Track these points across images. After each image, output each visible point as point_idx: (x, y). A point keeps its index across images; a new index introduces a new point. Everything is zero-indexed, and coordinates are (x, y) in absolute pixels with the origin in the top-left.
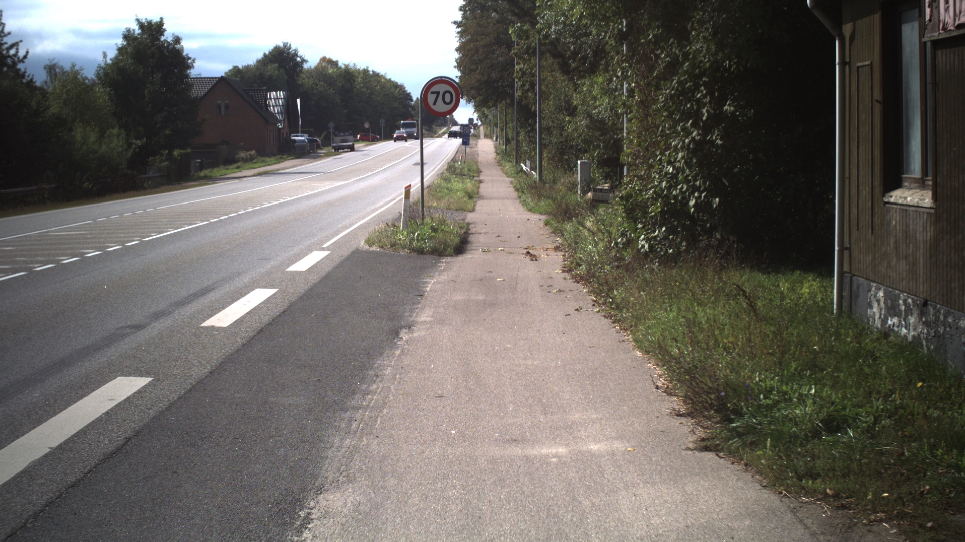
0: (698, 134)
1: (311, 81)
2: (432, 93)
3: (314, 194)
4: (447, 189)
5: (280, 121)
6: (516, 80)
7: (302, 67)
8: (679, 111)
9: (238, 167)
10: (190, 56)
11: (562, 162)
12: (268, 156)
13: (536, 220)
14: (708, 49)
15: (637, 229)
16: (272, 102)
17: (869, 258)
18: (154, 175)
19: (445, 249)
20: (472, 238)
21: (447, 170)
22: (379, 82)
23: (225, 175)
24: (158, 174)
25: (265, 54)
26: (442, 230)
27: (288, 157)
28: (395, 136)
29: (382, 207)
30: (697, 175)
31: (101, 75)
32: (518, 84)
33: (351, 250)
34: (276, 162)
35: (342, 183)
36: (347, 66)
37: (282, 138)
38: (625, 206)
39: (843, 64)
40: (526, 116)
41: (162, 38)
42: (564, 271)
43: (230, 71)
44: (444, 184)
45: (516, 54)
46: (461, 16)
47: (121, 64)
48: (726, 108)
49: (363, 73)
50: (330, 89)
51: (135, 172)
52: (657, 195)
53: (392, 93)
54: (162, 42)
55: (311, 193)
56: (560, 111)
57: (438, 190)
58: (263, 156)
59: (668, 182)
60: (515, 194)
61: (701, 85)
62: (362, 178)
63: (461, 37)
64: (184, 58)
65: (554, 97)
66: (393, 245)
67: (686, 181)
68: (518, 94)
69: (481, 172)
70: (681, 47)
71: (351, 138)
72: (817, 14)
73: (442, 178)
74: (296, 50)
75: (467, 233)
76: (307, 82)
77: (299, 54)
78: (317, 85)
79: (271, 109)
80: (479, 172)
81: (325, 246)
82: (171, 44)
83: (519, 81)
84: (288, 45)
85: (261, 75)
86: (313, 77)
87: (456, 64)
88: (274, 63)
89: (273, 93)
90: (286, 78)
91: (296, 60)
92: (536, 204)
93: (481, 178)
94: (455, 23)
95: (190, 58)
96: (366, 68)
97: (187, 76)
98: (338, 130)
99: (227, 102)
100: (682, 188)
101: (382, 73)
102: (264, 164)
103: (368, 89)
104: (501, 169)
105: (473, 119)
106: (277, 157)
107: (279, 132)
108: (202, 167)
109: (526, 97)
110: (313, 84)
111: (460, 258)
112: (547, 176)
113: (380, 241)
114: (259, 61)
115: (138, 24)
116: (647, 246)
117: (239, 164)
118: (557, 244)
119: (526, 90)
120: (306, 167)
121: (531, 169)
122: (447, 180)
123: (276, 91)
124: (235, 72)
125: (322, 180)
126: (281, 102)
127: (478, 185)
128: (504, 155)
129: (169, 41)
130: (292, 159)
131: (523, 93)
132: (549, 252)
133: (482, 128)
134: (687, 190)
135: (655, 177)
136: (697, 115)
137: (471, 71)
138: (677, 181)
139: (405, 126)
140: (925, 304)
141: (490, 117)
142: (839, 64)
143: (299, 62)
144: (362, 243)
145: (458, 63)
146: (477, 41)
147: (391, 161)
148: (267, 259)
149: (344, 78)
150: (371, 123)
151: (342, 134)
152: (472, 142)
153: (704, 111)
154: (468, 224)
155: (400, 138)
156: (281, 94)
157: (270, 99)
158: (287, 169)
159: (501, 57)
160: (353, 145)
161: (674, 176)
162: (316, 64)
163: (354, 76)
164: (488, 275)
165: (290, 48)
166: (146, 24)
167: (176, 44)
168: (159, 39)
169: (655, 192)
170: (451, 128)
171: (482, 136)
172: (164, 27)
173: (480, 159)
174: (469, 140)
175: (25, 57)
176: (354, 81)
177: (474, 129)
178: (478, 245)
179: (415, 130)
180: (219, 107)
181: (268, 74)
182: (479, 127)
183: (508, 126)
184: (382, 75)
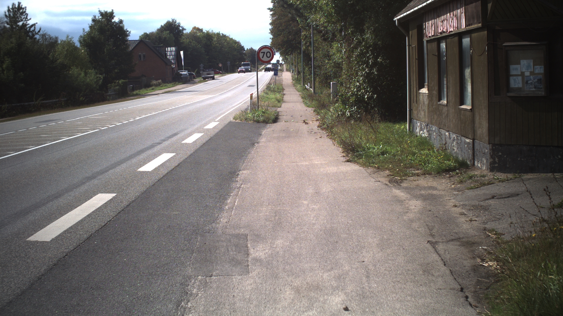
0: (368, 70)
1: (188, 40)
2: (262, 53)
3: (201, 101)
4: (267, 98)
5: (173, 64)
6: (302, 41)
7: (183, 33)
8: (361, 61)
9: (153, 89)
10: (128, 30)
11: (327, 84)
12: (168, 83)
13: (310, 110)
14: (372, 38)
15: (346, 108)
16: (169, 53)
17: (416, 112)
18: (111, 93)
19: (269, 121)
20: (280, 117)
21: (266, 89)
22: (226, 41)
23: (147, 93)
24: (113, 93)
25: (161, 25)
26: (267, 113)
27: (179, 83)
28: (239, 70)
29: (236, 106)
30: (368, 86)
31: (82, 41)
32: (303, 42)
33: (228, 122)
34: (172, 86)
35: (213, 96)
36: (208, 32)
37: (174, 73)
38: (341, 99)
39: (409, 45)
40: (307, 58)
41: (113, 21)
42: (318, 127)
43: (142, 35)
44: (265, 95)
45: (302, 27)
46: (272, 6)
47: (92, 35)
48: (379, 60)
49: (217, 35)
50: (198, 45)
51: (103, 92)
52: (353, 94)
53: (233, 46)
54: (113, 22)
55: (198, 100)
56: (325, 57)
57: (263, 98)
58: (165, 83)
59: (357, 89)
60: (302, 100)
61: (369, 51)
62: (222, 94)
63: (273, 17)
64: (125, 31)
65: (322, 50)
66: (246, 119)
67: (364, 89)
68: (303, 48)
69: (284, 90)
70: (361, 36)
71: (213, 72)
72: (399, 28)
73: (264, 93)
74: (179, 23)
75: (278, 115)
76: (186, 41)
77: (181, 25)
78: (191, 43)
79: (168, 57)
80: (283, 89)
81: (216, 120)
82: (118, 24)
83: (304, 41)
84: (175, 20)
85: (160, 37)
86: (188, 38)
87: (270, 32)
88: (167, 31)
89: (169, 48)
90: (174, 39)
91: (179, 29)
92: (311, 104)
93: (284, 92)
94: (269, 9)
95: (128, 31)
96: (218, 32)
97: (127, 41)
98: (205, 68)
99: (144, 53)
100: (362, 91)
101: (227, 35)
102: (166, 87)
103: (220, 44)
104: (295, 88)
105: (279, 60)
106: (172, 83)
107: (173, 70)
108: (133, 89)
109: (308, 50)
110: (189, 42)
111: (275, 124)
112: (318, 91)
113: (240, 118)
114: (158, 30)
115: (99, 13)
116: (349, 114)
117: (153, 87)
118: (318, 119)
119: (307, 46)
120: (190, 89)
121: (311, 87)
122: (267, 93)
123: (171, 47)
124: (145, 36)
125: (201, 95)
126: (173, 53)
127: (283, 96)
128: (296, 80)
129: (117, 22)
130: (181, 84)
131: (306, 48)
132: (313, 121)
133: (284, 66)
134: (364, 92)
135: (352, 87)
136: (367, 63)
137: (279, 35)
138: (361, 89)
139: (244, 65)
140: (427, 125)
141: (289, 59)
142: (408, 46)
143: (181, 30)
144: (232, 119)
145: (271, 31)
146: (281, 19)
147: (235, 84)
148: (194, 125)
149: (206, 38)
150: (222, 63)
151: (207, 70)
152: (279, 73)
153: (370, 61)
154: (278, 112)
155: (242, 71)
156: (173, 49)
157: (167, 51)
158: (180, 89)
159: (295, 27)
160: (214, 76)
161: (359, 87)
162: (190, 31)
163: (212, 37)
164: (287, 129)
165: (176, 22)
166: (104, 13)
167: (120, 24)
168: (111, 21)
169: (352, 93)
170: (267, 66)
171: (285, 70)
172: (114, 15)
173: (283, 83)
174: (277, 72)
175: (39, 31)
176: (212, 40)
177: (280, 66)
178: (283, 120)
179: (249, 67)
180: (140, 56)
181: (164, 36)
182: (283, 65)
183: (299, 64)
184: (227, 36)
